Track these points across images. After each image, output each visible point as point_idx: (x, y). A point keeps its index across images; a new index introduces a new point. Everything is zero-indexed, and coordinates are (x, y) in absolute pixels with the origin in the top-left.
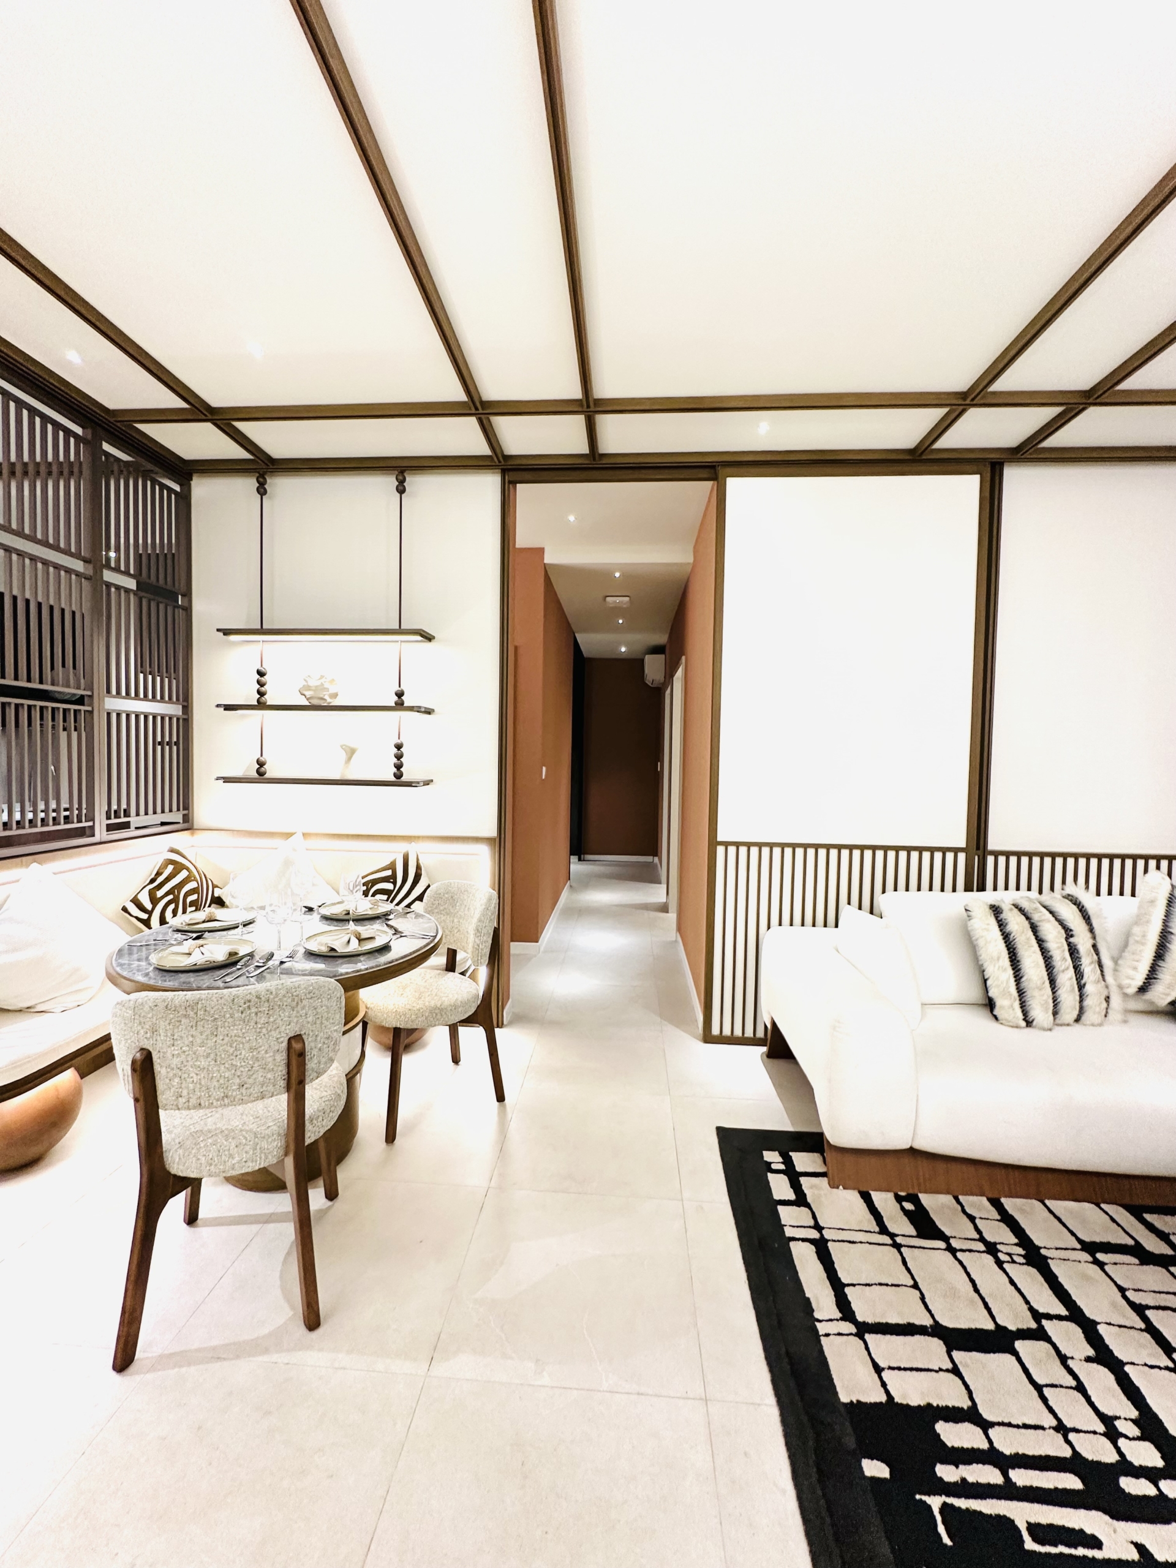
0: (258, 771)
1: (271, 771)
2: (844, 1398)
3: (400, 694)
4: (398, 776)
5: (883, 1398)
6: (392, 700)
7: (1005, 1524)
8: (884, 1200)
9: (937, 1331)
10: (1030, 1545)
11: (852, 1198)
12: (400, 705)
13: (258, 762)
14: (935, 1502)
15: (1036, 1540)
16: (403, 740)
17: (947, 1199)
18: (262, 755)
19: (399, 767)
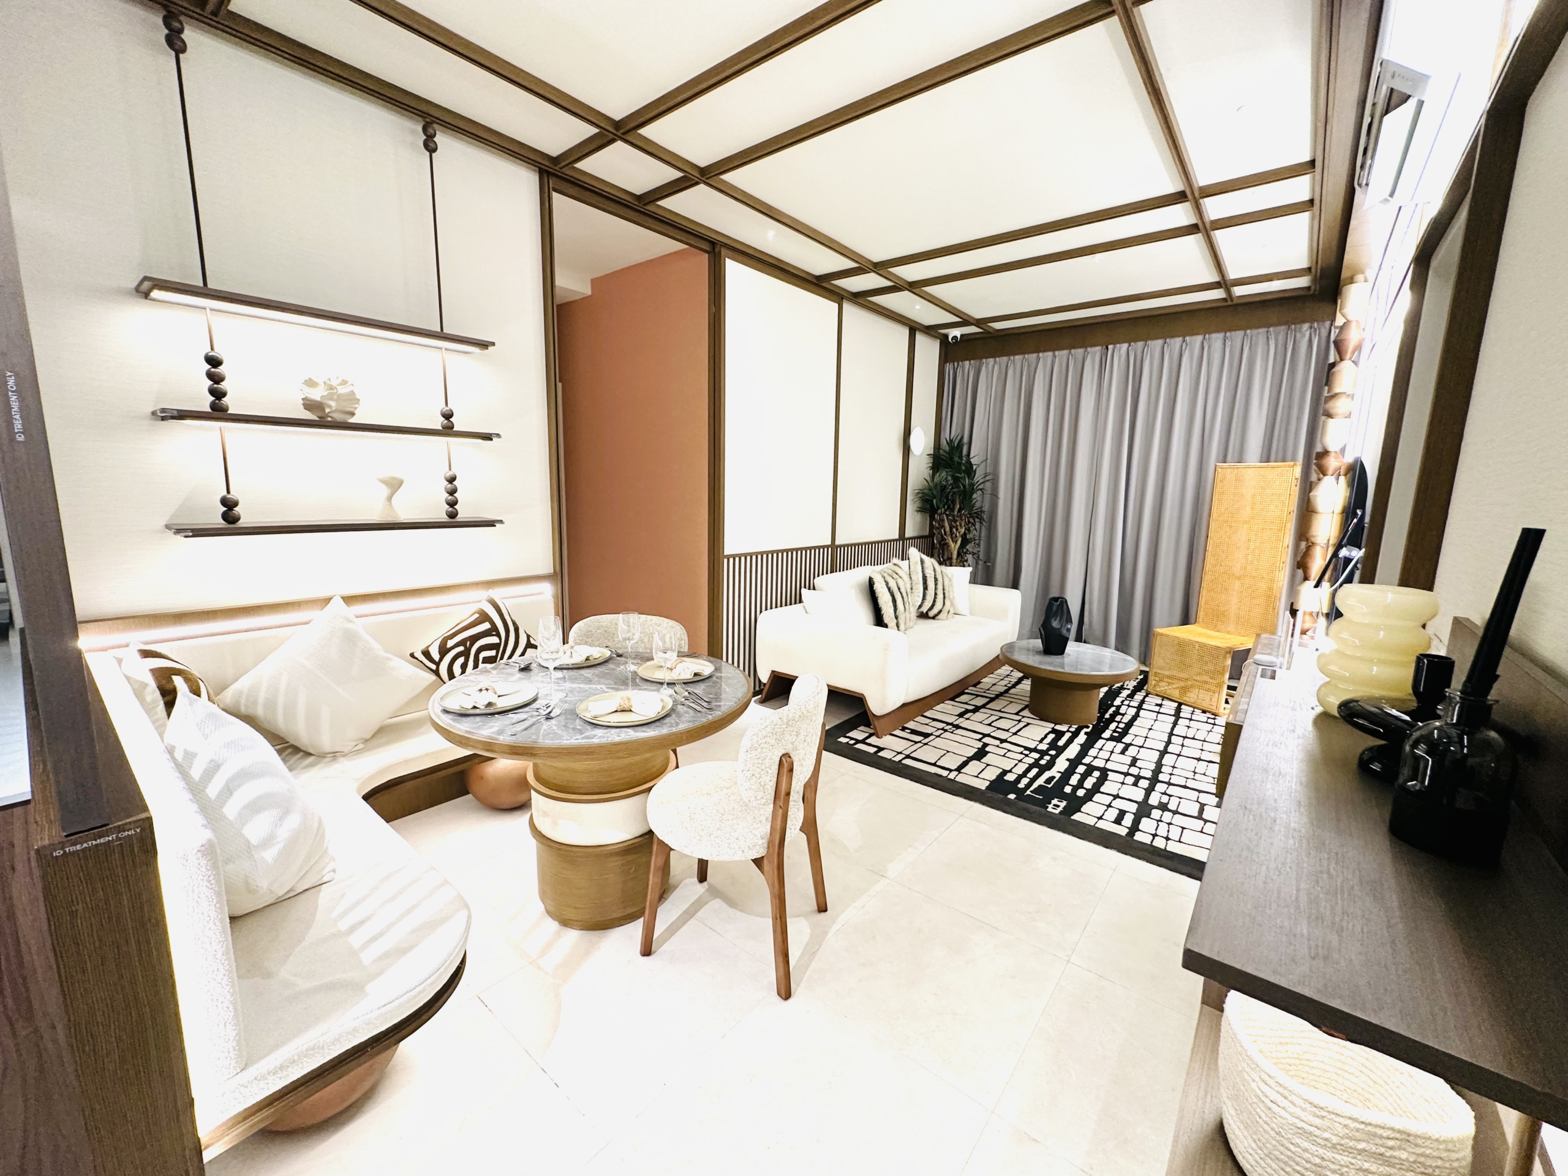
0: (225, 516)
1: (247, 516)
2: (984, 788)
3: (448, 416)
4: (453, 515)
5: (989, 782)
6: (438, 423)
7: (1040, 786)
8: (897, 732)
9: (970, 759)
10: (1049, 786)
11: (889, 737)
12: (448, 430)
13: (224, 502)
14: (1028, 792)
15: (1049, 784)
16: (455, 471)
17: (912, 722)
18: (228, 492)
19: (452, 504)
